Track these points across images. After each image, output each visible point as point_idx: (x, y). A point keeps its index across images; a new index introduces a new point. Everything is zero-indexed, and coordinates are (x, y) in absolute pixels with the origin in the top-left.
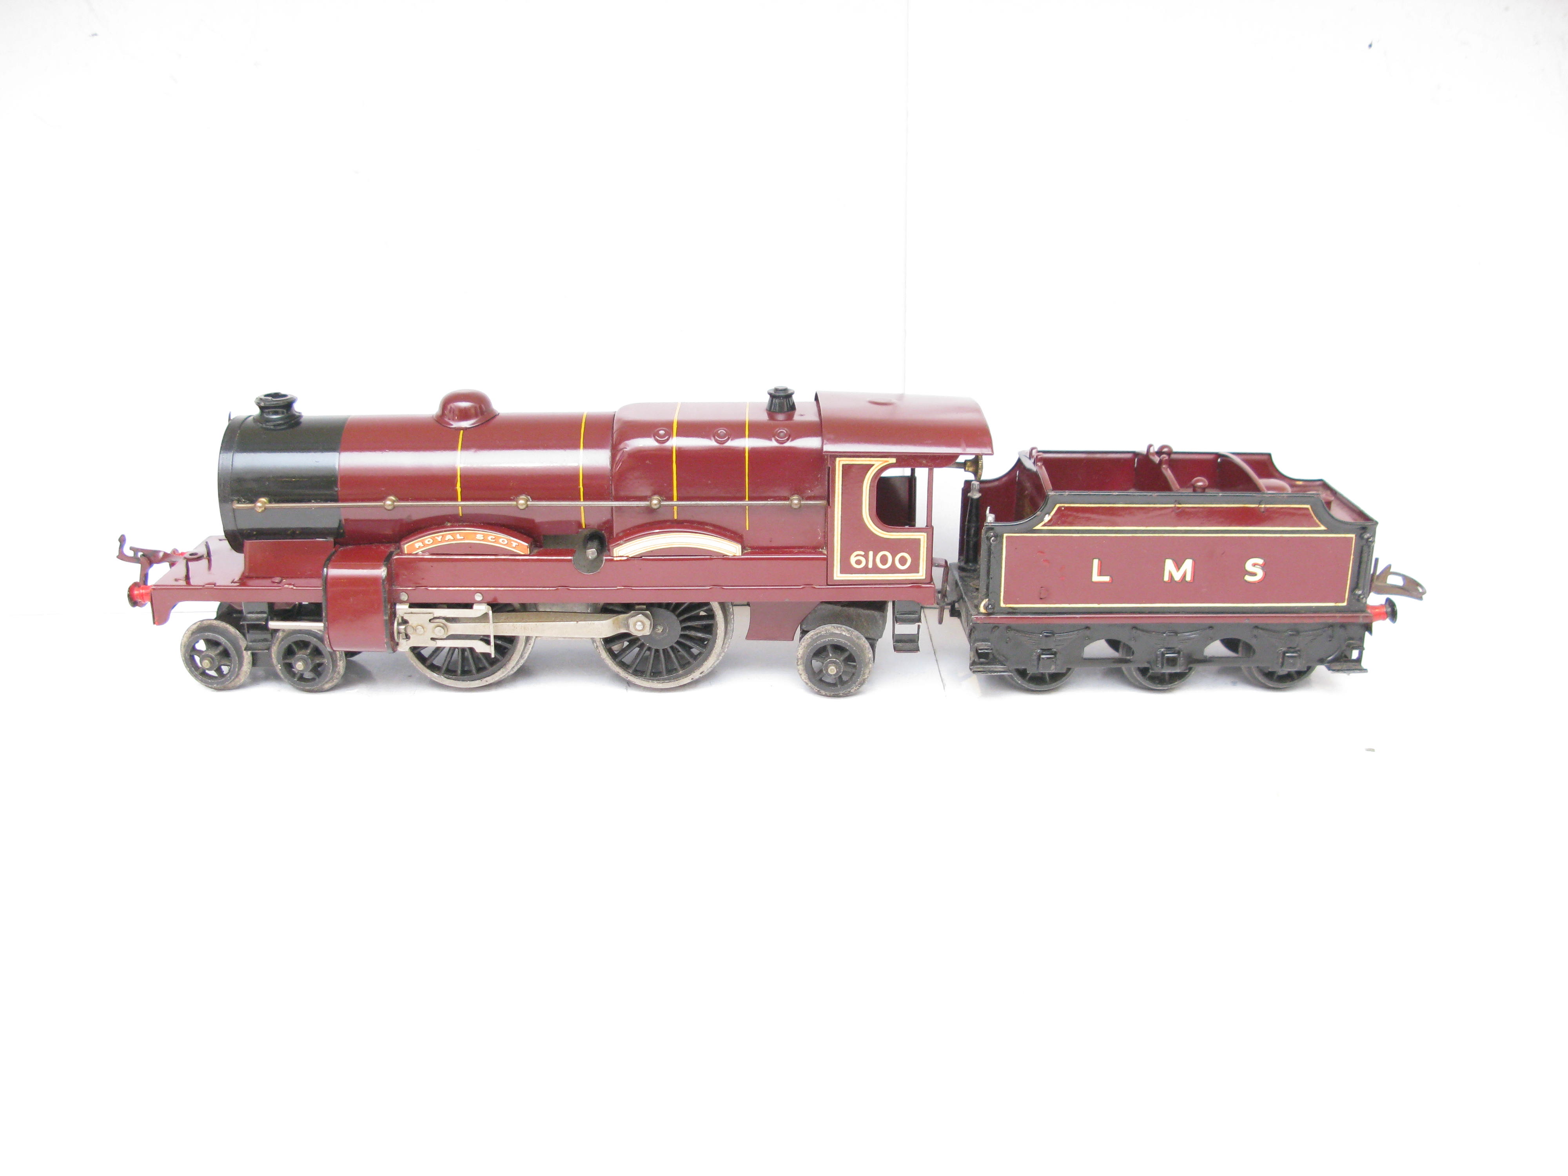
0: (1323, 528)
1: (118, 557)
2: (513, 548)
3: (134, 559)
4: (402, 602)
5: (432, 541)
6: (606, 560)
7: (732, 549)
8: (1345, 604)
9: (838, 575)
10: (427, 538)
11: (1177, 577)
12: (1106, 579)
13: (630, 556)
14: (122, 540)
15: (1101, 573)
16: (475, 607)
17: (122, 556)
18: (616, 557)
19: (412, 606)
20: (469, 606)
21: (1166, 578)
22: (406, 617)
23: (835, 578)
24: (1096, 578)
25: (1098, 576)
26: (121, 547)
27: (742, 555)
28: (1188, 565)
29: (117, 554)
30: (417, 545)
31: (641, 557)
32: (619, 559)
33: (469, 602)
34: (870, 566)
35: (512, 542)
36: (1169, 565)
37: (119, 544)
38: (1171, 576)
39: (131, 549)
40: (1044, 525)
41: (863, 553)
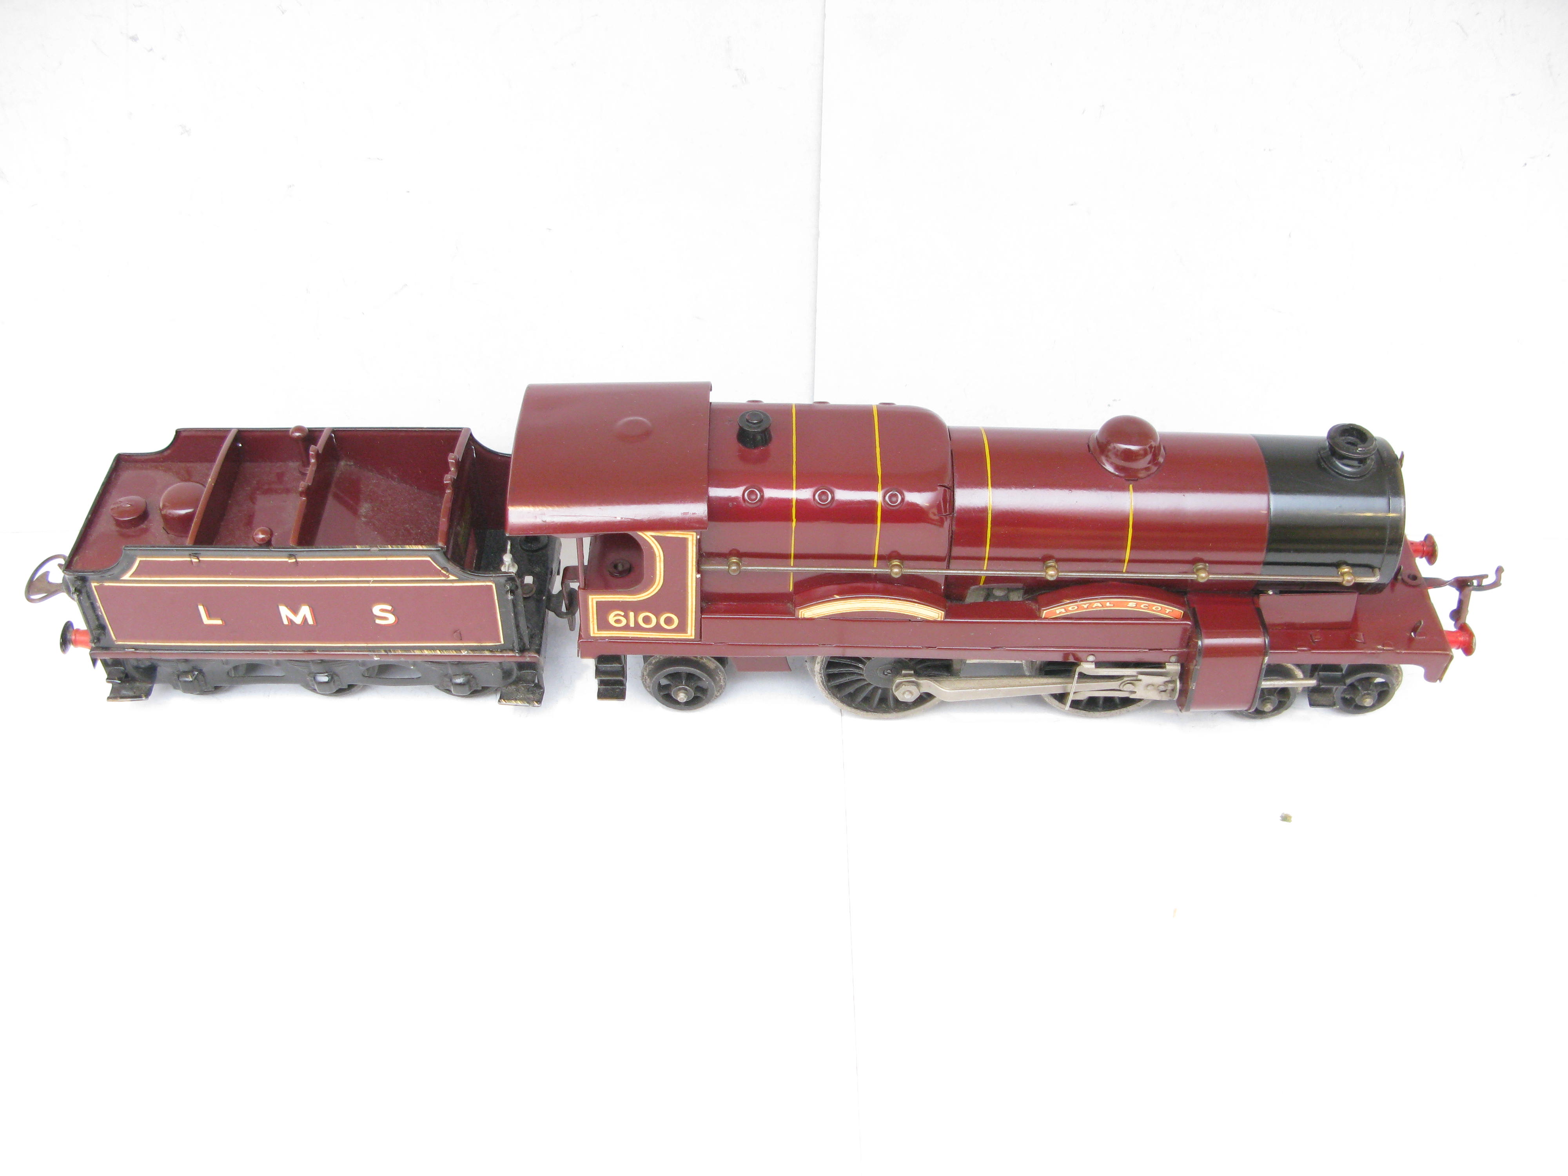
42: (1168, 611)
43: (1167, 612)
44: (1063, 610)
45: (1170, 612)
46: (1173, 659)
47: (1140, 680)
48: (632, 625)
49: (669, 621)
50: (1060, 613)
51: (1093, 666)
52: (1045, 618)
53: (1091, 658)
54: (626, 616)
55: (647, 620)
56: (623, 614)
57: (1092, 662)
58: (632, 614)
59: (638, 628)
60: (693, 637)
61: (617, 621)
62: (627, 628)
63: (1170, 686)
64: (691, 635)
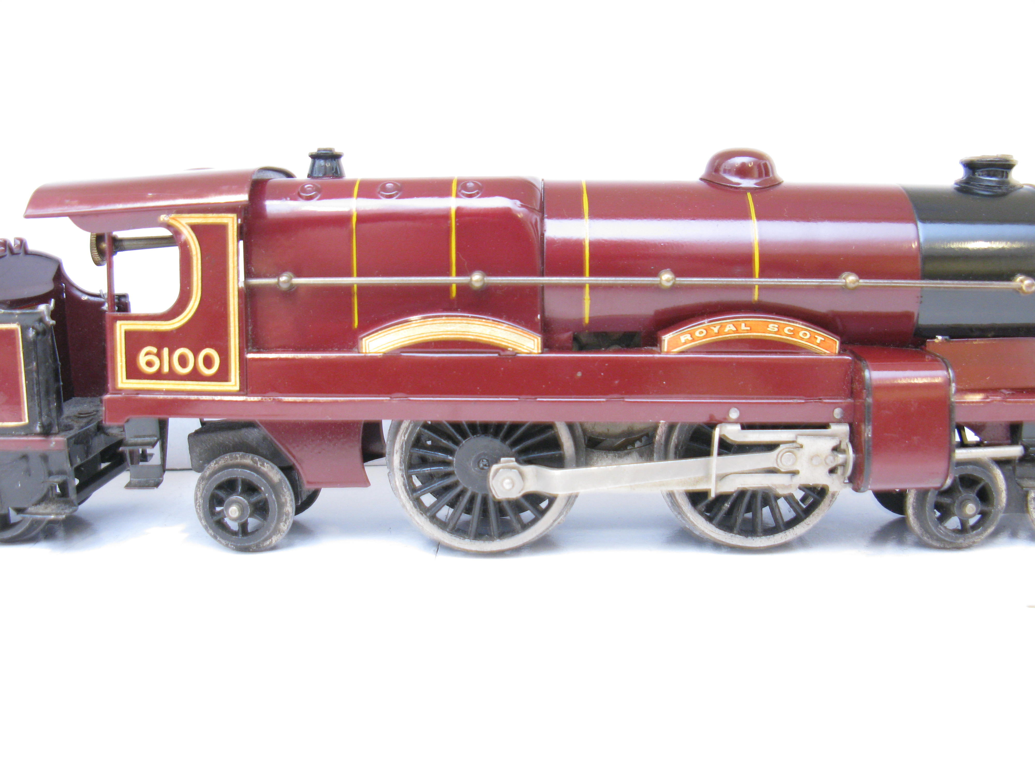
42: (819, 339)
43: (818, 341)
44: (688, 337)
45: (821, 340)
46: (837, 413)
47: (801, 446)
48: (166, 369)
49: (208, 362)
50: (685, 343)
51: (738, 427)
52: (668, 353)
53: (734, 414)
54: (159, 355)
55: (183, 361)
56: (155, 350)
57: (735, 422)
58: (166, 351)
59: (172, 376)
60: (237, 388)
61: (149, 364)
62: (158, 376)
63: (841, 458)
64: (236, 385)
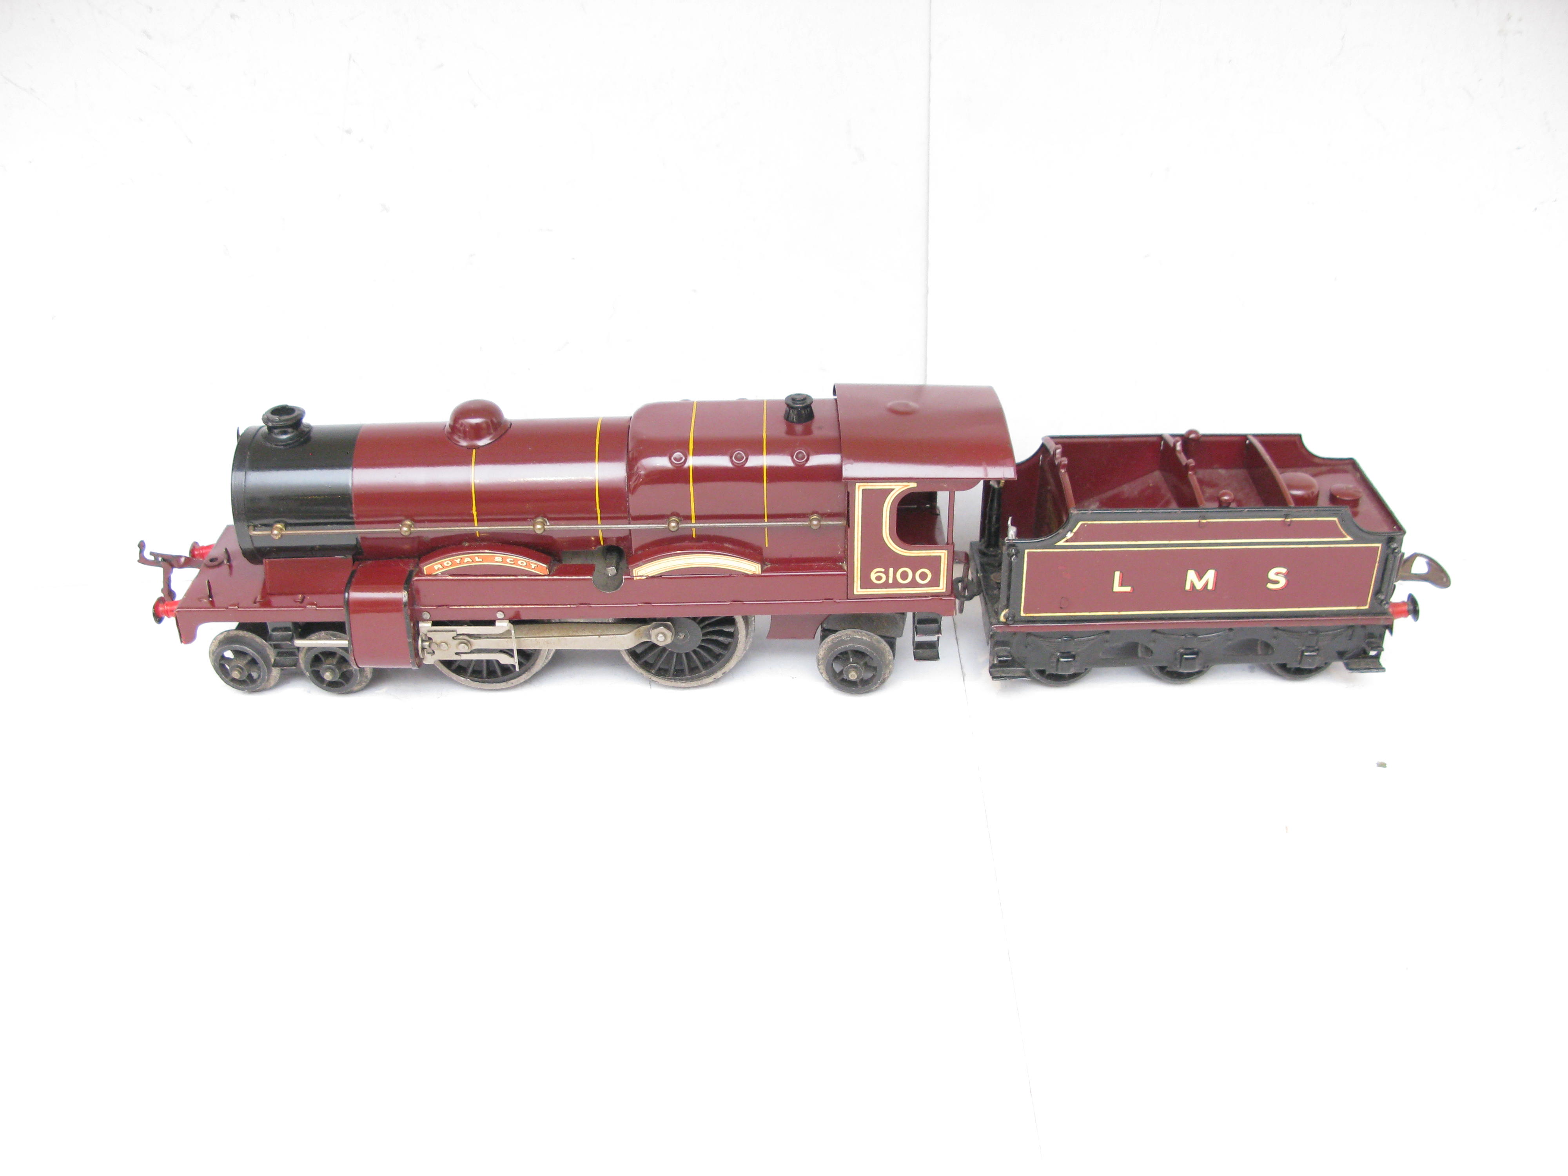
0: (1349, 538)
1: (139, 561)
2: (532, 569)
3: (155, 563)
4: (424, 620)
5: (450, 563)
6: (626, 579)
7: (752, 567)
8: (1367, 607)
9: (858, 590)
10: (445, 561)
11: (1199, 585)
12: (1128, 589)
13: (650, 576)
14: (142, 546)
15: (1122, 584)
16: (497, 623)
17: (143, 560)
18: (636, 576)
19: (435, 623)
20: (492, 623)
21: (1188, 587)
22: (430, 635)
23: (855, 593)
24: (1117, 588)
25: (1119, 586)
26: (141, 552)
27: (762, 573)
28: (1210, 575)
29: (138, 558)
30: (436, 567)
31: (661, 576)
32: (638, 578)
33: (492, 619)
34: (891, 581)
35: (531, 564)
36: (1191, 575)
37: (138, 549)
38: (1193, 586)
39: (152, 554)
40: (1067, 541)
41: (883, 570)
